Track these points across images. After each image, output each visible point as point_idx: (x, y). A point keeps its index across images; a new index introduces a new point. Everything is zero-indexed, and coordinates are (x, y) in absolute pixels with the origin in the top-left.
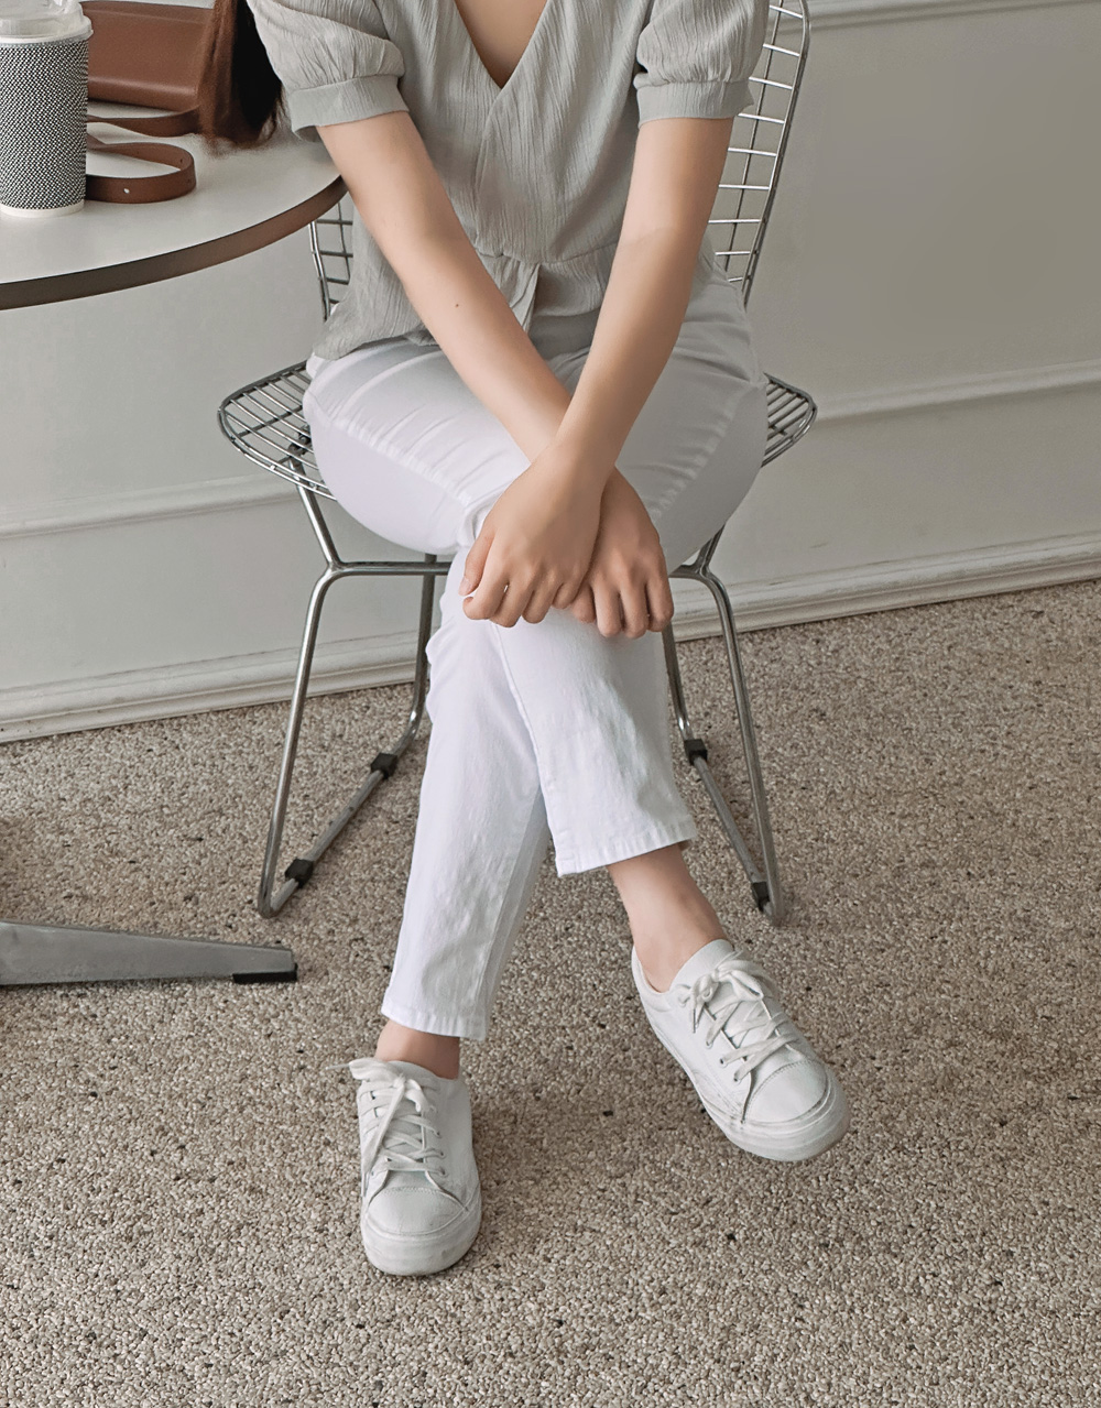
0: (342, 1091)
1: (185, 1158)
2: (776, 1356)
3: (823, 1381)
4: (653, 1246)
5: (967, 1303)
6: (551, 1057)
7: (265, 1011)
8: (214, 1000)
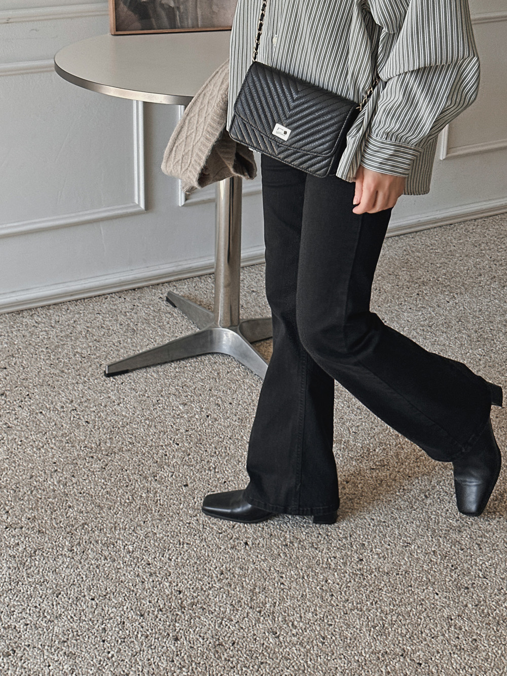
0: (74, 481)
1: (9, 518)
2: (275, 603)
3: (298, 615)
4: (214, 550)
5: (351, 571)
6: (159, 460)
7: (38, 445)
8: (16, 440)
